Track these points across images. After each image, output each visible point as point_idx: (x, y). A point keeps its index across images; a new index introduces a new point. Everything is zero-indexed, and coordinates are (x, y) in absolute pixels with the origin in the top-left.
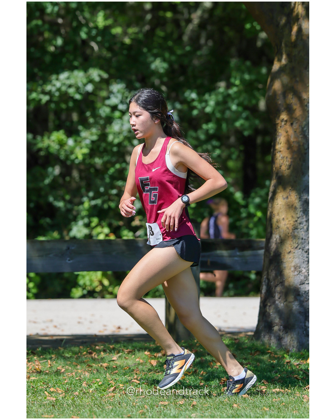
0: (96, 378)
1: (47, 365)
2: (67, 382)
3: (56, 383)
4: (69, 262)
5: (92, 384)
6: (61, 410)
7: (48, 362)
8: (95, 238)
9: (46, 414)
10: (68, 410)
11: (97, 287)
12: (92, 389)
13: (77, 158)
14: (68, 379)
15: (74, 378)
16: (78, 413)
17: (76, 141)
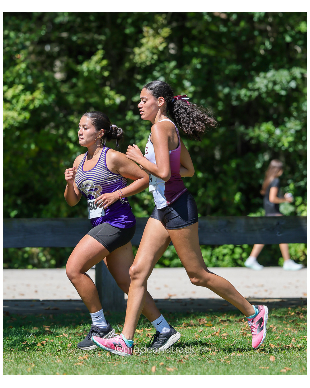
0: (303, 335)
2: (278, 339)
3: (269, 339)
4: (279, 235)
5: (300, 340)
6: (275, 362)
8: (299, 215)
9: (263, 365)
10: (281, 362)
11: (301, 256)
12: (300, 345)
13: (283, 145)
14: (280, 336)
15: (284, 335)
16: (289, 365)
17: (282, 131)
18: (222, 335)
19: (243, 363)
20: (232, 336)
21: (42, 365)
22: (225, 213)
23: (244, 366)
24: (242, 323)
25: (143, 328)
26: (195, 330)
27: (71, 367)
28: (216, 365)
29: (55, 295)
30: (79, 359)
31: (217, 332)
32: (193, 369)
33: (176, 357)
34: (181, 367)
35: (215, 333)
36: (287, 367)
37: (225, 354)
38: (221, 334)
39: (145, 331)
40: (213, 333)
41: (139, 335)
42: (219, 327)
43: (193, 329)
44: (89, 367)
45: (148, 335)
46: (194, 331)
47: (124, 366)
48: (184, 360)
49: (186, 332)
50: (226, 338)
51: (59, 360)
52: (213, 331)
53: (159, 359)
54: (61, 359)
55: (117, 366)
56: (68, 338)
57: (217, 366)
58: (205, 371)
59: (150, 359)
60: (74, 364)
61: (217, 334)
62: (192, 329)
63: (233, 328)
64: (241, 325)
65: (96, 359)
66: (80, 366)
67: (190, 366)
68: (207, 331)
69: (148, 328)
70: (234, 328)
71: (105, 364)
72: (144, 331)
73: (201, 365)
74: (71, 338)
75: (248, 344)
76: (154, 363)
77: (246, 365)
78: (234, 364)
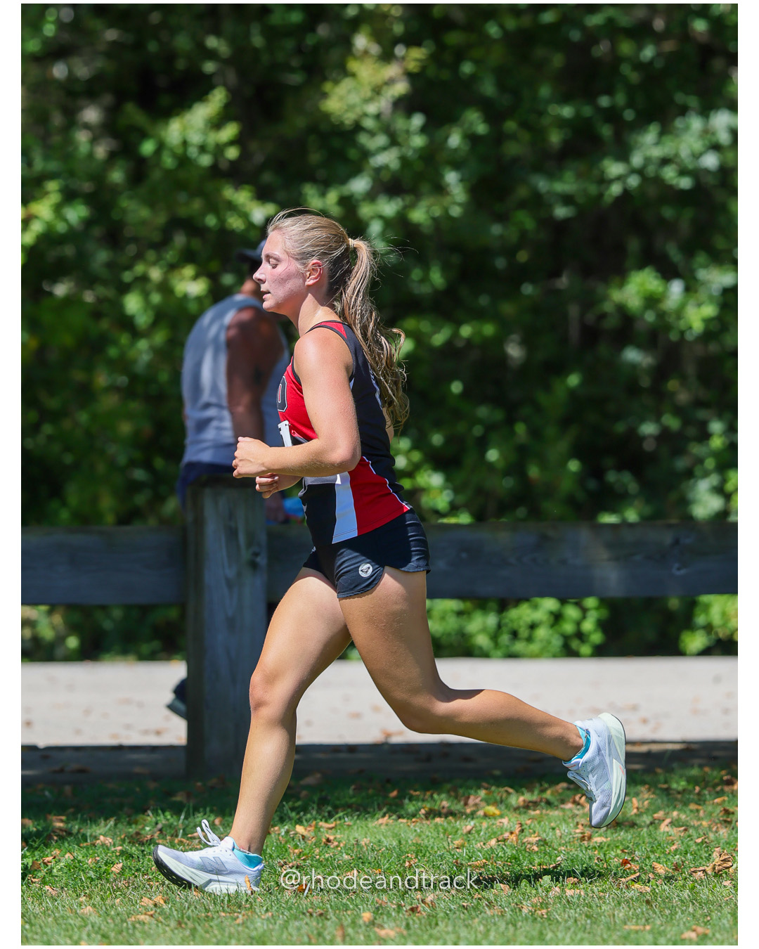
1: (629, 810)
2: (677, 850)
3: (651, 851)
4: (679, 573)
6: (667, 912)
7: (632, 803)
8: (732, 518)
9: (634, 920)
10: (683, 912)
13: (690, 328)
14: (680, 842)
15: (692, 840)
16: (705, 920)
17: (687, 289)
18: (525, 840)
19: (580, 914)
20: (551, 843)
21: (43, 922)
22: (535, 513)
23: (583, 922)
24: (579, 807)
25: (314, 823)
26: (453, 827)
27: (122, 926)
28: (509, 921)
29: (78, 732)
30: (143, 903)
31: (512, 833)
32: (448, 933)
33: (403, 900)
34: (416, 926)
35: (506, 835)
36: (700, 926)
37: (534, 892)
38: (523, 838)
39: (319, 831)
40: (502, 834)
41: (303, 839)
42: (516, 817)
43: (449, 823)
44: (168, 926)
45: (328, 840)
46: (449, 829)
47: (263, 924)
48: (424, 908)
49: (430, 831)
50: (536, 849)
51: (89, 907)
52: (502, 828)
53: (357, 906)
54: (94, 905)
55: (243, 923)
56: (113, 849)
57: (512, 924)
58: (479, 936)
59: (331, 906)
60: (128, 917)
61: (513, 837)
62: (445, 824)
63: (556, 822)
64: (577, 812)
65: (187, 905)
66: (144, 923)
67: (440, 923)
68: (487, 829)
69: (326, 821)
70: (558, 822)
71: (213, 918)
72: (317, 830)
73: (470, 922)
74: (120, 848)
75: (596, 864)
76: (344, 915)
77: (589, 921)
78: (557, 917)
